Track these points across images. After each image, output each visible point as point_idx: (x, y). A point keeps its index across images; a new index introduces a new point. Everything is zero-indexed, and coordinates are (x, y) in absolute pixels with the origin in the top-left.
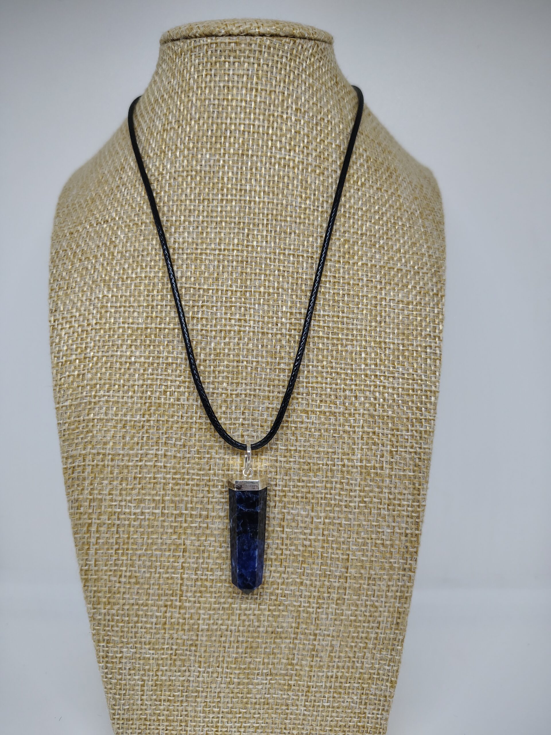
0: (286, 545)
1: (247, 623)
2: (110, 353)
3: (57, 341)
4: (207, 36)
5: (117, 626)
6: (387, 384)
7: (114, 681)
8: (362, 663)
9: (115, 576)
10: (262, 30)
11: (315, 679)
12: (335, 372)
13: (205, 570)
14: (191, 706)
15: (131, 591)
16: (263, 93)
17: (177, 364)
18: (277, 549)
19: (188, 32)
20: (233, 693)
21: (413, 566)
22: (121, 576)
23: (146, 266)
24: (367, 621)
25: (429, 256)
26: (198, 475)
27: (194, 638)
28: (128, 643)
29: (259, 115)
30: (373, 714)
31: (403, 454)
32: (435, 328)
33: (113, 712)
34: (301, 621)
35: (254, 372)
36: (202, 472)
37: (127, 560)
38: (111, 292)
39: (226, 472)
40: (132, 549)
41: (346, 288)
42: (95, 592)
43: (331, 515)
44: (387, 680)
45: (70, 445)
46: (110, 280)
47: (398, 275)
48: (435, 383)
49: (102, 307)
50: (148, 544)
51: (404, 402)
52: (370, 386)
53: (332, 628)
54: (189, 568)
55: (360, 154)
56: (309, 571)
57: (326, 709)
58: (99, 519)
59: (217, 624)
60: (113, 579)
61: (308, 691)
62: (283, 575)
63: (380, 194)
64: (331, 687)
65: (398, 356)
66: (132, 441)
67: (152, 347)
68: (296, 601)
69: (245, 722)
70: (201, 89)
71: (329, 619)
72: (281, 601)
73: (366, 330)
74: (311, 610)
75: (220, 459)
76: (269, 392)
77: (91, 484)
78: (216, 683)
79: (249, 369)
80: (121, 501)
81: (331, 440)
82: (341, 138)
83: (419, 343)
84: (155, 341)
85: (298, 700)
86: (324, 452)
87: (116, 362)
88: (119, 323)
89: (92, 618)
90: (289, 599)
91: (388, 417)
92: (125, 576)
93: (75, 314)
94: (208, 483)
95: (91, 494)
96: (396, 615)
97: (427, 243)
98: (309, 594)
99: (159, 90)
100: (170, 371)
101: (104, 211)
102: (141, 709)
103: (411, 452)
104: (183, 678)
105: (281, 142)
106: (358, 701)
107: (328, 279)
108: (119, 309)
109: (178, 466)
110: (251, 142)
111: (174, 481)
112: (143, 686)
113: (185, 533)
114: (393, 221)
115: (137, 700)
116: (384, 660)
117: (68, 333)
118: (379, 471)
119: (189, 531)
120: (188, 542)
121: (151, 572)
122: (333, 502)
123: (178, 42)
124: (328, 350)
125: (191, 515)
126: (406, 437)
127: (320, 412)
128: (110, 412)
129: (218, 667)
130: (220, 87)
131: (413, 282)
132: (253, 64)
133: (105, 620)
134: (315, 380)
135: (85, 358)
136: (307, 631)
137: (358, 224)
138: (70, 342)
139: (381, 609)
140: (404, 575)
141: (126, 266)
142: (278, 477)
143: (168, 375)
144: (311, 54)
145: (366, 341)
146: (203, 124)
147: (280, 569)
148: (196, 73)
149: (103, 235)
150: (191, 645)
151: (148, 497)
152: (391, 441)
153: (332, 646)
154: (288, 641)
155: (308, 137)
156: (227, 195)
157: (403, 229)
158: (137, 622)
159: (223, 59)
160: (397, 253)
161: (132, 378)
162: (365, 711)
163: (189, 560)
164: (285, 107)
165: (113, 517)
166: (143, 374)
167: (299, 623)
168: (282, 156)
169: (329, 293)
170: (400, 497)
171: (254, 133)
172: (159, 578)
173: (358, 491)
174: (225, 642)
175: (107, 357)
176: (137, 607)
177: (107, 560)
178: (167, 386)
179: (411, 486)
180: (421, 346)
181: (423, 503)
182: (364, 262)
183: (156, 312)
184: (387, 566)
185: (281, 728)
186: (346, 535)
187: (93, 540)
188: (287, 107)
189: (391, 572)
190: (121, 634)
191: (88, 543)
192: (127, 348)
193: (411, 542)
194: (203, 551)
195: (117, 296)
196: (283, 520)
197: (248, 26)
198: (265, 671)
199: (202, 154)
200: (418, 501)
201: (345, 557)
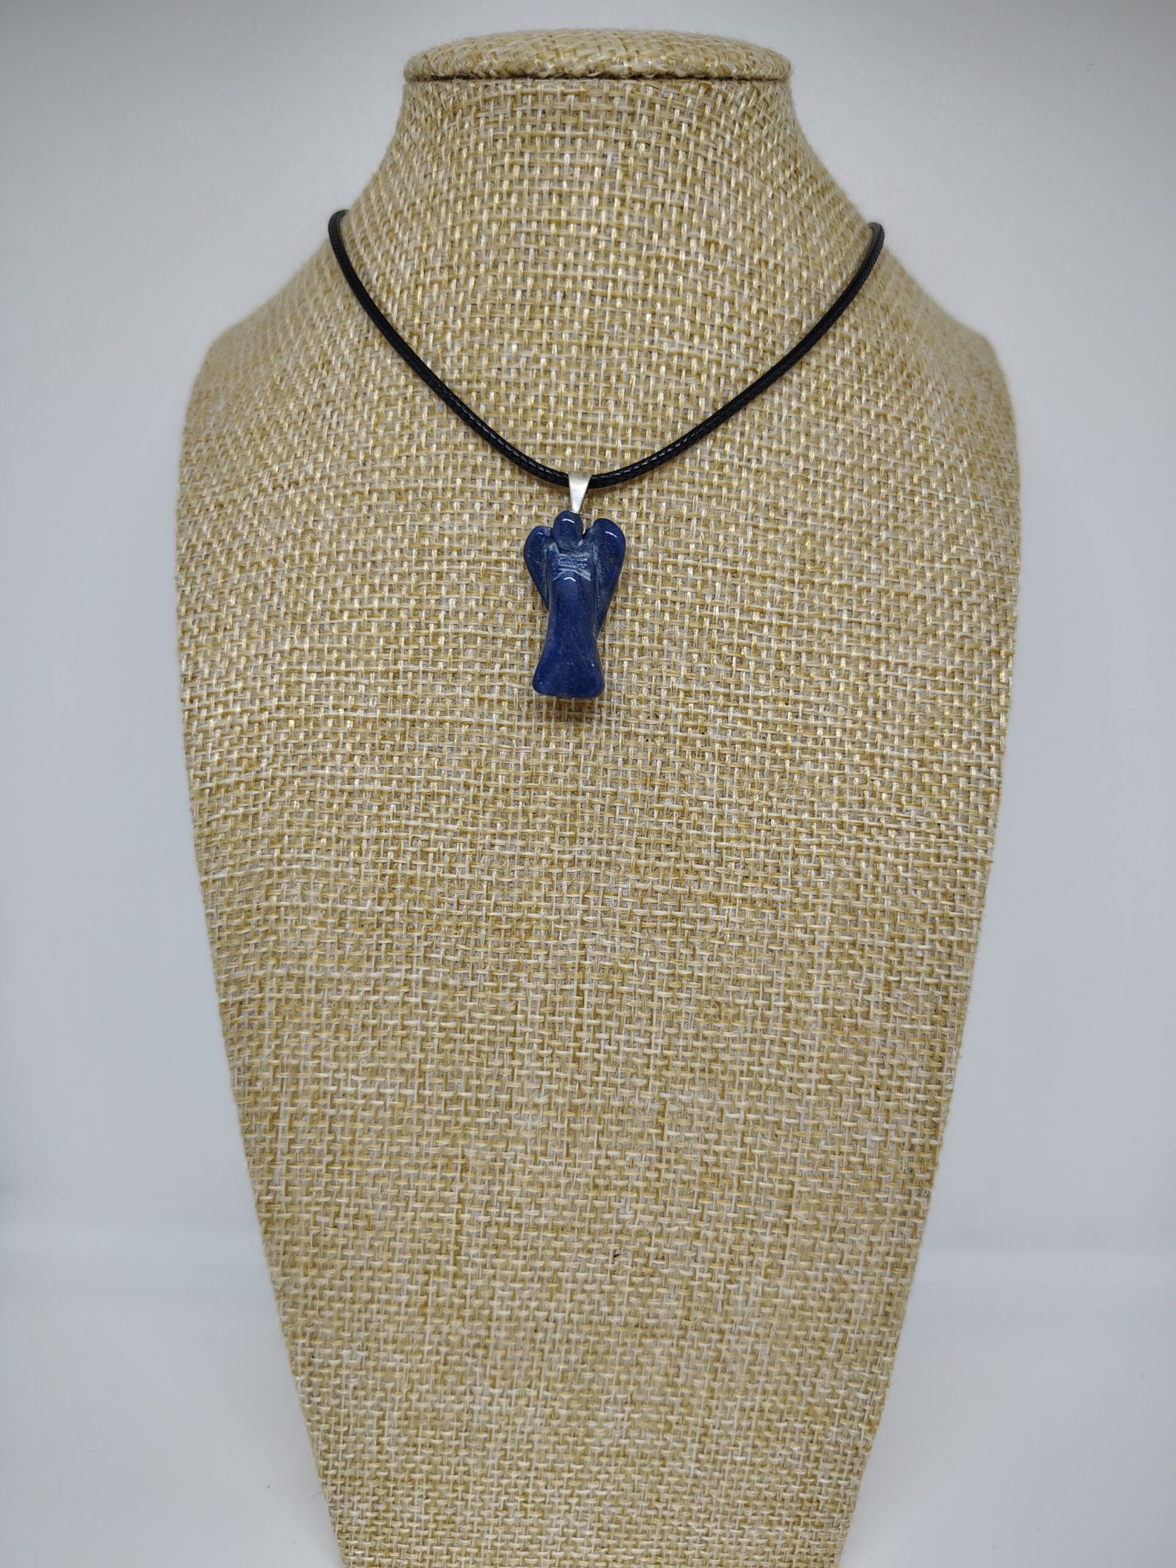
0: (668, 1162)
1: (587, 1308)
2: (310, 771)
3: (199, 741)
4: (514, 76)
5: (331, 1309)
6: (883, 844)
7: (325, 1409)
8: (814, 1386)
9: (327, 1215)
10: (637, 66)
11: (718, 1413)
12: (776, 818)
13: (505, 1206)
14: (476, 1456)
15: (359, 1242)
16: (638, 206)
17: (448, 796)
18: (648, 1169)
19: (470, 64)
20: (556, 1434)
21: (923, 1207)
22: (337, 1215)
23: (381, 586)
24: (825, 1308)
25: (985, 564)
26: (492, 1022)
27: (483, 1332)
28: (351, 1340)
29: (627, 258)
30: (830, 1478)
31: (911, 987)
32: (990, 726)
33: (323, 1463)
34: (693, 1305)
35: (607, 815)
36: (499, 1017)
37: (350, 1184)
38: (307, 639)
39: (550, 1018)
40: (360, 1163)
41: (805, 637)
42: (286, 1243)
43: (761, 1105)
44: (861, 1420)
45: (230, 959)
46: (305, 614)
47: (915, 611)
48: (984, 842)
49: (289, 673)
50: (391, 1155)
51: (917, 882)
52: (849, 848)
53: (755, 1321)
54: (472, 1202)
55: (842, 338)
56: (713, 1213)
57: (738, 1467)
58: (293, 1105)
59: (527, 1308)
60: (322, 1219)
61: (705, 1435)
62: (661, 1220)
63: (882, 427)
64: (749, 1428)
65: (910, 785)
66: (358, 953)
67: (396, 760)
68: (684, 1269)
69: (580, 1488)
70: (501, 198)
71: (750, 1303)
72: (655, 1268)
73: (844, 730)
74: (714, 1285)
75: (535, 991)
76: (639, 856)
77: (277, 1037)
78: (525, 1415)
79: (597, 808)
80: (337, 1071)
81: (765, 957)
82: (804, 301)
83: (953, 758)
84: (402, 747)
85: (684, 1450)
86: (749, 980)
87: (322, 789)
88: (327, 708)
89: (281, 1294)
90: (672, 1263)
91: (883, 911)
92: (347, 1215)
93: (233, 686)
94: (511, 1039)
95: (276, 1057)
96: (884, 1298)
97: (981, 535)
98: (712, 1255)
99: (404, 189)
100: (434, 811)
101: (288, 459)
102: (378, 1461)
103: (927, 985)
104: (461, 1406)
105: (673, 317)
106: (803, 1454)
107: (766, 620)
108: (325, 679)
109: (450, 1004)
110: (607, 318)
111: (442, 1035)
112: (383, 1418)
113: (465, 1136)
114: (908, 487)
115: (371, 1444)
116: (856, 1381)
117: (221, 728)
118: (860, 1021)
119: (473, 1132)
120: (471, 1153)
121: (397, 1209)
122: (764, 1080)
123: (448, 86)
124: (762, 771)
125: (478, 1100)
126: (920, 954)
127: (744, 900)
128: (312, 893)
129: (529, 1387)
130: (541, 193)
131: (947, 624)
132: (616, 141)
133: (306, 1296)
134: (733, 835)
135: (257, 780)
136: (705, 1324)
137: (834, 497)
138: (226, 744)
139: (854, 1287)
140: (903, 1224)
141: (339, 583)
142: (654, 1029)
143: (431, 819)
144: (744, 114)
145: (843, 753)
146: (505, 278)
147: (654, 1207)
148: (489, 161)
149: (288, 513)
150: (477, 1346)
151: (390, 1065)
152: (887, 961)
153: (754, 1353)
154: (667, 1342)
155: (732, 303)
156: (554, 436)
157: (929, 505)
158: (371, 1301)
159: (549, 127)
160: (915, 559)
161: (355, 825)
162: (816, 1472)
163: (472, 1187)
164: (684, 238)
165: (322, 1102)
166: (379, 817)
167: (689, 1309)
168: (675, 349)
169: (769, 649)
170: (901, 1073)
171: (614, 297)
172: (414, 1219)
173: (816, 1061)
174: (543, 1342)
175: (304, 778)
176: (369, 1274)
177: (311, 1184)
178: (428, 841)
179: (925, 1052)
180: (958, 764)
181: (949, 1087)
182: (844, 581)
183: (405, 686)
184: (869, 1205)
185: (649, 1500)
186: (789, 1146)
187: (281, 1146)
188: (689, 239)
189: (878, 1218)
190: (340, 1323)
191: (273, 1151)
192: (343, 762)
193: (921, 1161)
194: (502, 1171)
195: (321, 651)
196: (662, 1113)
197: (603, 56)
198: (620, 1397)
199: (502, 345)
200: (939, 1083)
201: (785, 1187)
